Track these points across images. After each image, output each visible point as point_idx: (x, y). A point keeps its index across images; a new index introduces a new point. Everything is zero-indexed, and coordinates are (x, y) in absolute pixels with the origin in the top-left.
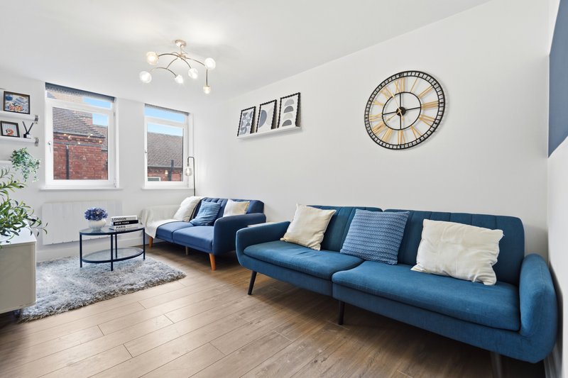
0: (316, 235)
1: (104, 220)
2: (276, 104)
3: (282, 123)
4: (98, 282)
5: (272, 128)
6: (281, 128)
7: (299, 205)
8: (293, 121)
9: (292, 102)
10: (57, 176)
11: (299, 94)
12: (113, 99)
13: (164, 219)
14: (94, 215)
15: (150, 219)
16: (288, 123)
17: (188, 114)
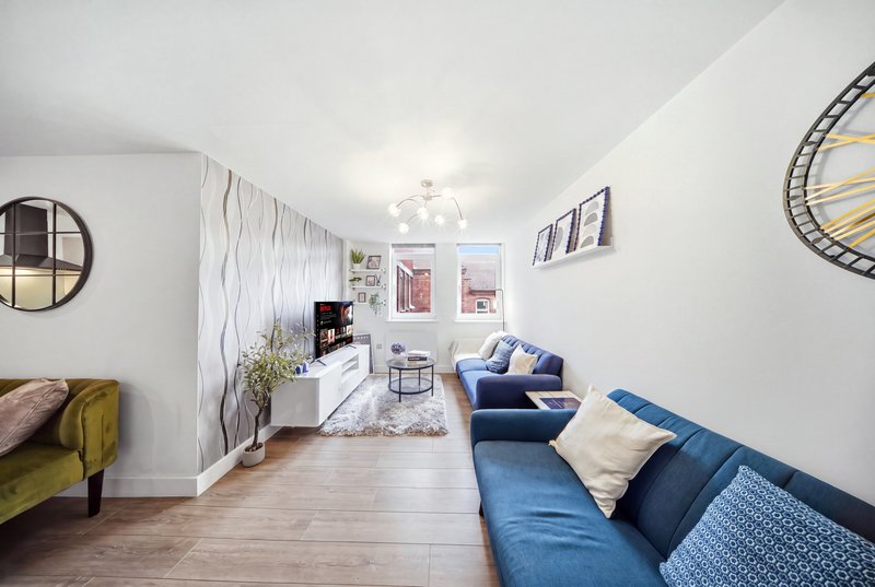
0: (606, 477)
1: (402, 355)
2: (574, 215)
3: (581, 241)
5: (567, 252)
6: (579, 250)
7: (593, 389)
8: (596, 236)
9: (597, 204)
11: (607, 189)
12: (433, 245)
13: (470, 352)
14: (397, 349)
15: (458, 350)
16: (589, 241)
17: (500, 244)
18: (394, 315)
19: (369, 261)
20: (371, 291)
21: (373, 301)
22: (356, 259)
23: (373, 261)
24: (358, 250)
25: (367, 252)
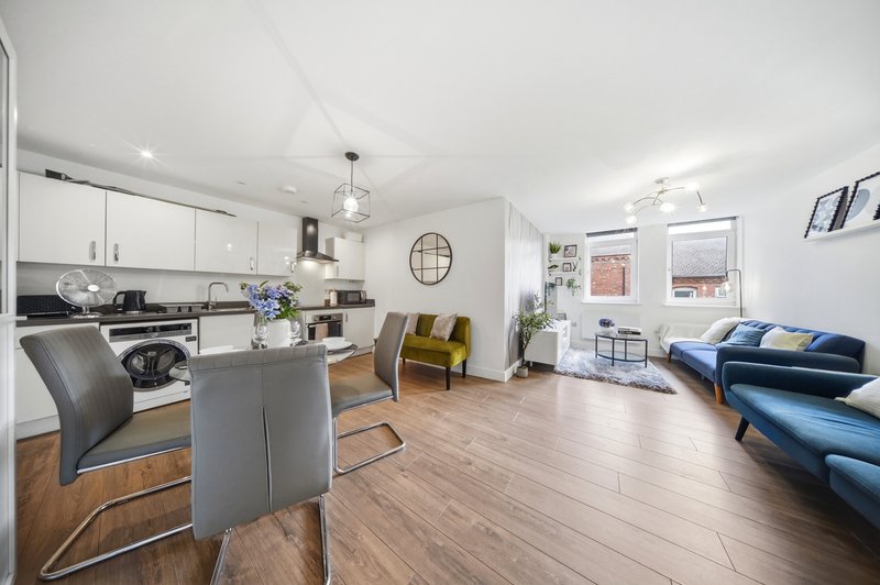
1: (611, 328)
4: (598, 369)
10: (594, 293)
12: (634, 230)
13: (687, 337)
14: (605, 323)
15: (669, 334)
17: (734, 218)
18: (588, 298)
19: (566, 250)
20: (567, 277)
21: (570, 284)
22: (553, 250)
23: (570, 250)
24: (555, 241)
25: (563, 244)
